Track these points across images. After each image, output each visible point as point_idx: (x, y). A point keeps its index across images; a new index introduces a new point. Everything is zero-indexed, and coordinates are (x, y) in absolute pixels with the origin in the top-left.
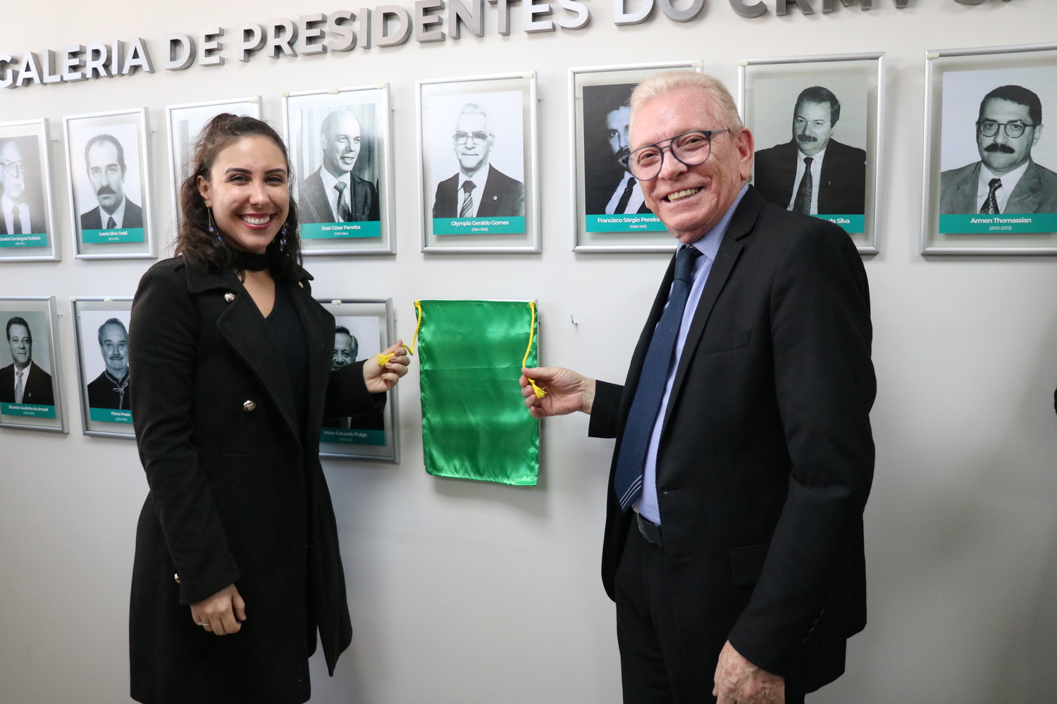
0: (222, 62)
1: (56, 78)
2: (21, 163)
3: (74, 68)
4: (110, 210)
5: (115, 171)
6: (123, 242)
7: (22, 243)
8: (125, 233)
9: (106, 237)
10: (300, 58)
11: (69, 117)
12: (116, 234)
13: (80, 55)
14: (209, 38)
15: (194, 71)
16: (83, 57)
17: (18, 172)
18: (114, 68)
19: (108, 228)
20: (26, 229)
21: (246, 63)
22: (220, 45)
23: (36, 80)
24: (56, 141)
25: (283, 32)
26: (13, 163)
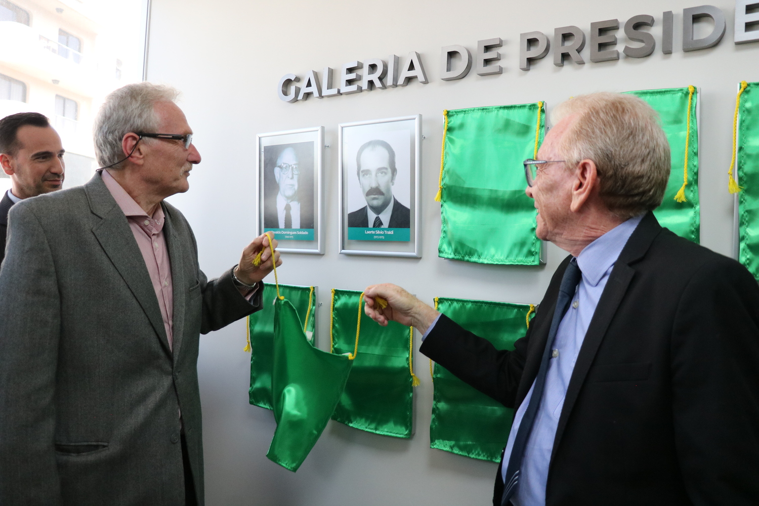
0: (500, 72)
1: (334, 91)
2: (297, 166)
3: (350, 82)
4: (378, 210)
5: (386, 173)
6: (387, 241)
7: (291, 237)
8: (391, 232)
9: (372, 235)
10: (587, 66)
11: (343, 125)
12: (382, 232)
13: (356, 71)
14: (487, 48)
15: (472, 81)
16: (359, 72)
17: (293, 174)
18: (389, 80)
19: (374, 226)
20: (296, 223)
21: (526, 72)
22: (499, 55)
23: (316, 94)
24: (328, 146)
25: (568, 40)
26: (290, 166)
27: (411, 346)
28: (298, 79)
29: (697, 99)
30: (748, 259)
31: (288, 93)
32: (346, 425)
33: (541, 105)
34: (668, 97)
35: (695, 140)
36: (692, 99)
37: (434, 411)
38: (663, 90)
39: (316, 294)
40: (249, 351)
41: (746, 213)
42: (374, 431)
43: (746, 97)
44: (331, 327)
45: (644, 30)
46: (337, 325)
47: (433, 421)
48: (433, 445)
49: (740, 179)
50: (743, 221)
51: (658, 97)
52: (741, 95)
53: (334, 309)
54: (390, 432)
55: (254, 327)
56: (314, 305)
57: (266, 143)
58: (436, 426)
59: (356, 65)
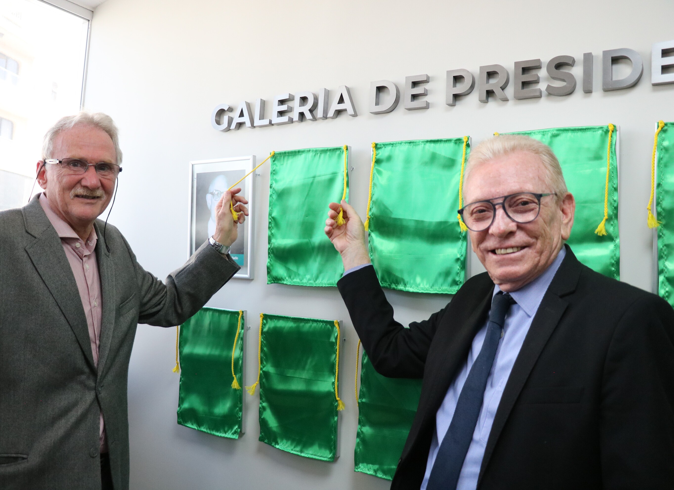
0: (427, 107)
1: (266, 122)
3: (281, 113)
10: (510, 103)
13: (286, 103)
14: (415, 84)
15: (399, 114)
16: (290, 104)
18: (320, 112)
21: (452, 107)
22: (426, 90)
23: (248, 124)
24: (259, 175)
25: (493, 78)
26: (221, 193)
27: (337, 370)
28: (231, 110)
29: (617, 137)
30: (667, 292)
31: (221, 123)
32: (273, 446)
33: (467, 140)
34: (588, 133)
35: (615, 176)
36: (612, 136)
37: (358, 435)
38: (584, 127)
39: (244, 318)
40: (178, 372)
41: (665, 247)
42: (299, 454)
43: (663, 135)
44: (259, 350)
45: (565, 70)
46: (265, 349)
47: (358, 444)
48: (357, 469)
49: (659, 214)
50: (662, 254)
51: (579, 134)
52: (658, 134)
53: (262, 333)
54: (315, 455)
55: (183, 349)
56: (242, 328)
57: (198, 170)
58: (360, 449)
59: (287, 97)
